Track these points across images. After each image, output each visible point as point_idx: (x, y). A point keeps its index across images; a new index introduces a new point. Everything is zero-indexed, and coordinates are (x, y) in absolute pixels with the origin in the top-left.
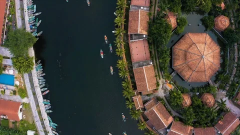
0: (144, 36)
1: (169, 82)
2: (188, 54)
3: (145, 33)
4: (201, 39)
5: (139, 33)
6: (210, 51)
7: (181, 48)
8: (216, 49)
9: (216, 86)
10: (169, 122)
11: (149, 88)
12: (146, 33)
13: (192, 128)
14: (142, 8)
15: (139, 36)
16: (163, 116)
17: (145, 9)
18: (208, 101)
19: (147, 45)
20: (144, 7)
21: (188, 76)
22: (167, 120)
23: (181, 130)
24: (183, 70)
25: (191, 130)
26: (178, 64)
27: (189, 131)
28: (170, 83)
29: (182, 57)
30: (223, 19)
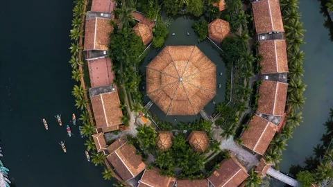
0: (105, 53)
1: (144, 115)
2: (163, 76)
3: (104, 49)
4: (185, 54)
5: (94, 49)
6: (196, 71)
7: (156, 67)
8: (209, 68)
9: (214, 120)
10: (139, 170)
11: (109, 123)
12: (107, 49)
13: (174, 180)
14: (102, 15)
15: (98, 53)
16: (130, 162)
17: (107, 15)
18: (195, 142)
19: (110, 64)
20: (104, 13)
21: (167, 107)
22: (136, 167)
23: (154, 182)
24: (159, 98)
25: (171, 183)
26: (152, 89)
27: (168, 183)
28: (145, 117)
29: (156, 80)
30: (218, 25)
